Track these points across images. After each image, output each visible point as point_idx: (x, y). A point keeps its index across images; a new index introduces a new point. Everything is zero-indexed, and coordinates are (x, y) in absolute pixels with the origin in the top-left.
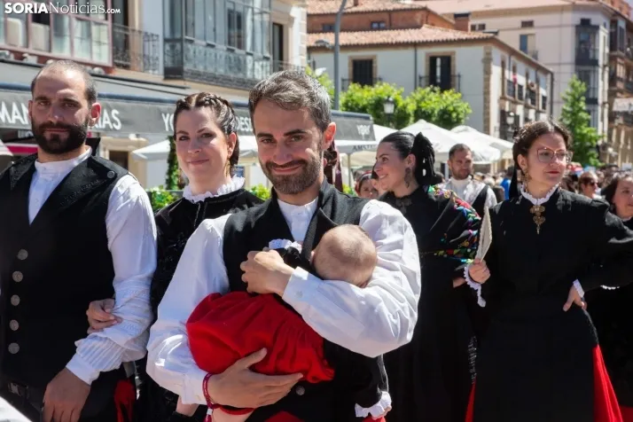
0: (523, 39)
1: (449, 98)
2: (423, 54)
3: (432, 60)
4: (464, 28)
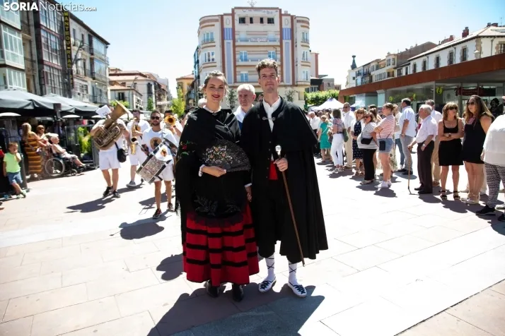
0: (135, 87)
1: (126, 103)
2: (117, 92)
3: (119, 94)
4: (124, 86)
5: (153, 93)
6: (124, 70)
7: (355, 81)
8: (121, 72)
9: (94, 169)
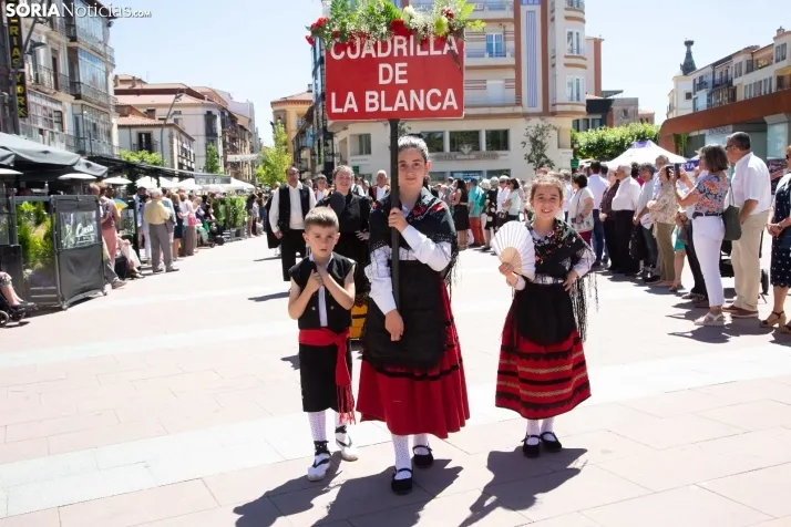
0: (176, 120)
1: (156, 156)
2: (134, 131)
3: (140, 135)
4: (153, 117)
5: (219, 133)
6: (152, 83)
7: (690, 102)
8: (145, 87)
9: (60, 309)
